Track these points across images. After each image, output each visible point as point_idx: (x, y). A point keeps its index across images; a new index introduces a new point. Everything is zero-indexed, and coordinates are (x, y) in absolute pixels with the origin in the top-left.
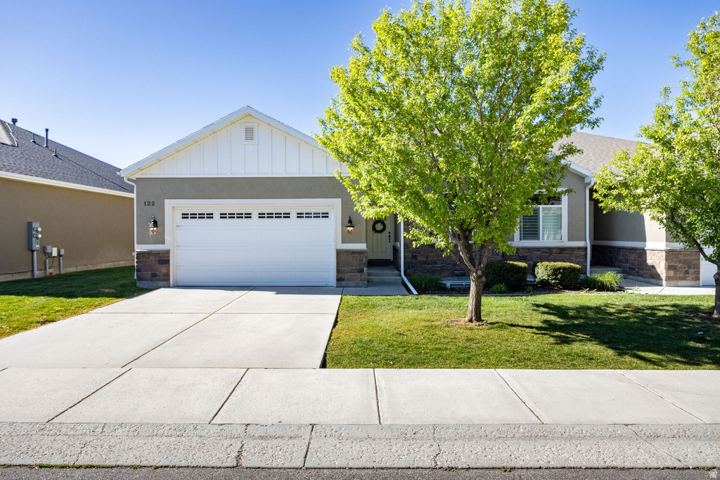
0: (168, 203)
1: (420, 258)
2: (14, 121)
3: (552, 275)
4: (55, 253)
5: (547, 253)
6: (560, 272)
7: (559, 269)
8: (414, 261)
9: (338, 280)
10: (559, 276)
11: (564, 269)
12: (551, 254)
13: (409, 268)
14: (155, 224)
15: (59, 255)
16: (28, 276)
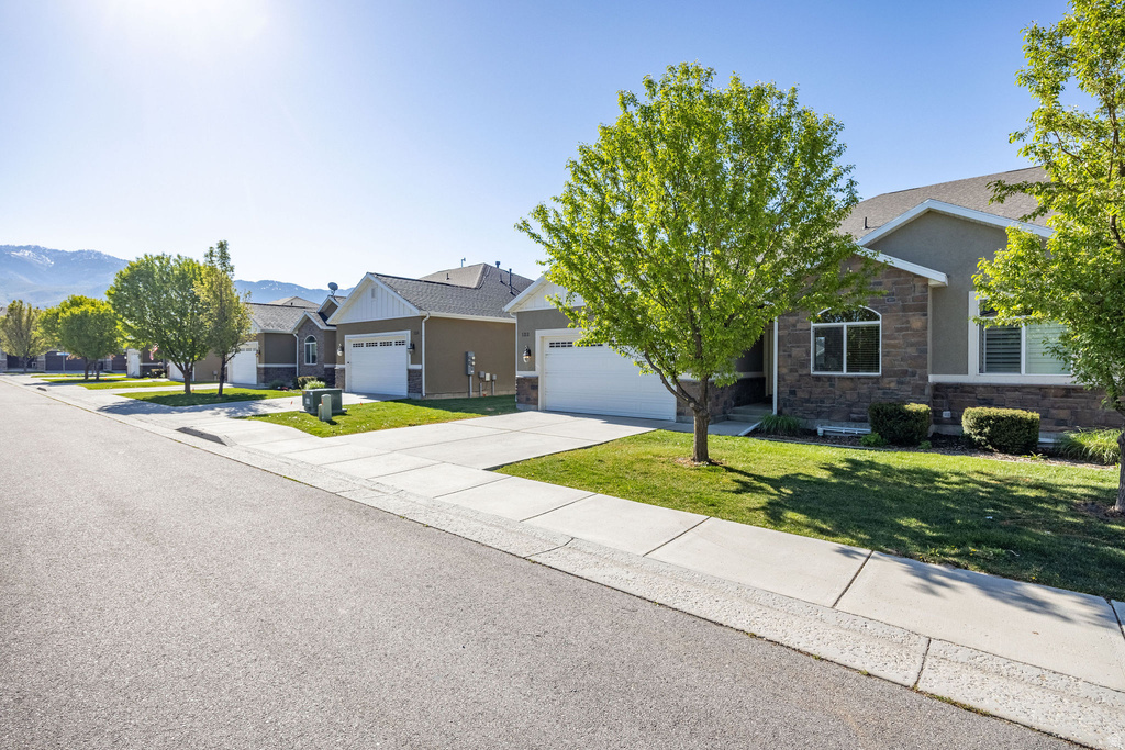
0: (539, 333)
1: (801, 394)
2: (498, 263)
3: (976, 428)
4: (488, 378)
5: (1036, 394)
6: (989, 425)
7: (989, 418)
8: (792, 398)
9: (678, 414)
10: (987, 430)
11: (999, 419)
12: (1044, 397)
13: (785, 406)
14: (529, 353)
15: (492, 380)
16: (466, 396)
